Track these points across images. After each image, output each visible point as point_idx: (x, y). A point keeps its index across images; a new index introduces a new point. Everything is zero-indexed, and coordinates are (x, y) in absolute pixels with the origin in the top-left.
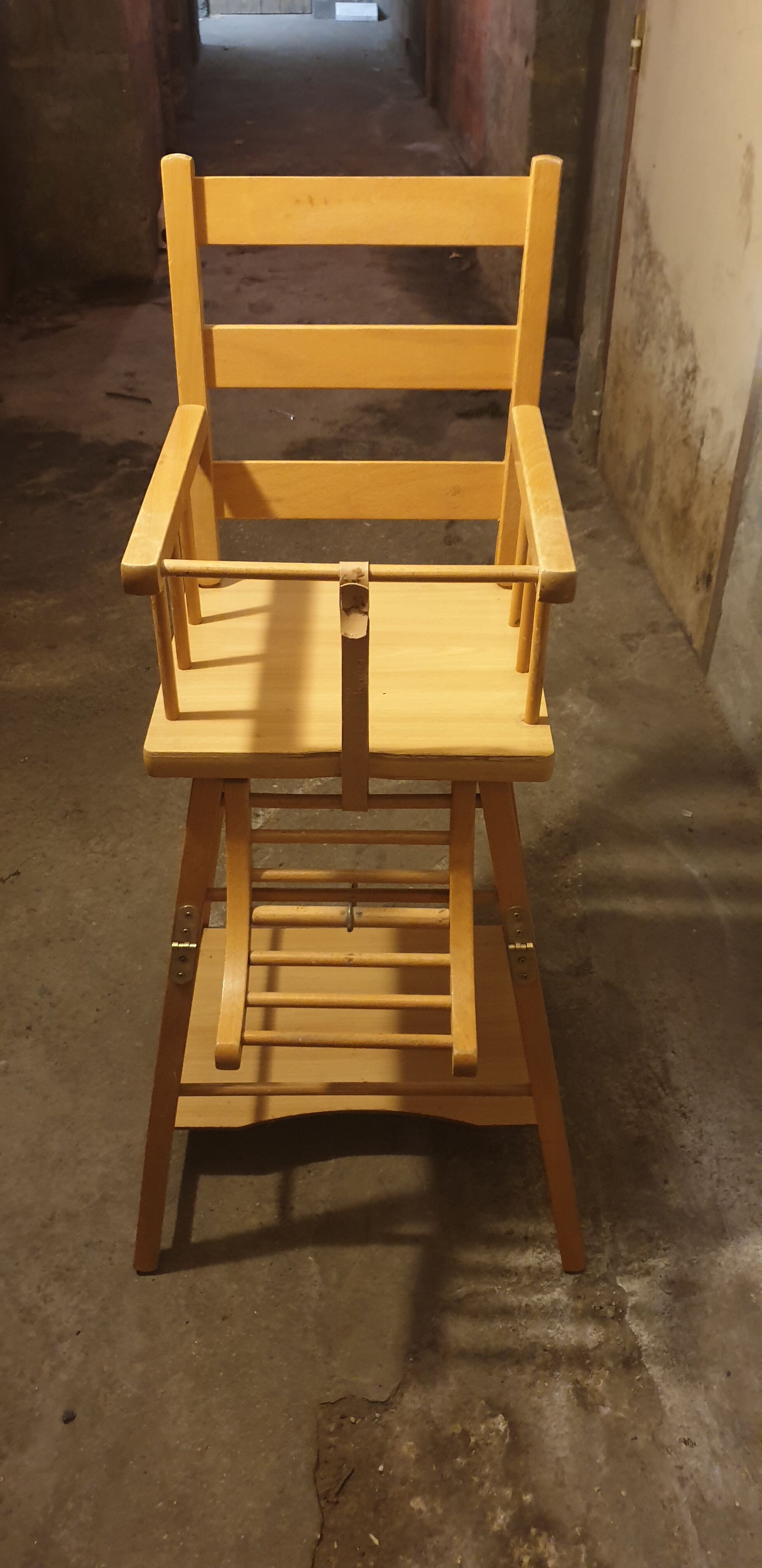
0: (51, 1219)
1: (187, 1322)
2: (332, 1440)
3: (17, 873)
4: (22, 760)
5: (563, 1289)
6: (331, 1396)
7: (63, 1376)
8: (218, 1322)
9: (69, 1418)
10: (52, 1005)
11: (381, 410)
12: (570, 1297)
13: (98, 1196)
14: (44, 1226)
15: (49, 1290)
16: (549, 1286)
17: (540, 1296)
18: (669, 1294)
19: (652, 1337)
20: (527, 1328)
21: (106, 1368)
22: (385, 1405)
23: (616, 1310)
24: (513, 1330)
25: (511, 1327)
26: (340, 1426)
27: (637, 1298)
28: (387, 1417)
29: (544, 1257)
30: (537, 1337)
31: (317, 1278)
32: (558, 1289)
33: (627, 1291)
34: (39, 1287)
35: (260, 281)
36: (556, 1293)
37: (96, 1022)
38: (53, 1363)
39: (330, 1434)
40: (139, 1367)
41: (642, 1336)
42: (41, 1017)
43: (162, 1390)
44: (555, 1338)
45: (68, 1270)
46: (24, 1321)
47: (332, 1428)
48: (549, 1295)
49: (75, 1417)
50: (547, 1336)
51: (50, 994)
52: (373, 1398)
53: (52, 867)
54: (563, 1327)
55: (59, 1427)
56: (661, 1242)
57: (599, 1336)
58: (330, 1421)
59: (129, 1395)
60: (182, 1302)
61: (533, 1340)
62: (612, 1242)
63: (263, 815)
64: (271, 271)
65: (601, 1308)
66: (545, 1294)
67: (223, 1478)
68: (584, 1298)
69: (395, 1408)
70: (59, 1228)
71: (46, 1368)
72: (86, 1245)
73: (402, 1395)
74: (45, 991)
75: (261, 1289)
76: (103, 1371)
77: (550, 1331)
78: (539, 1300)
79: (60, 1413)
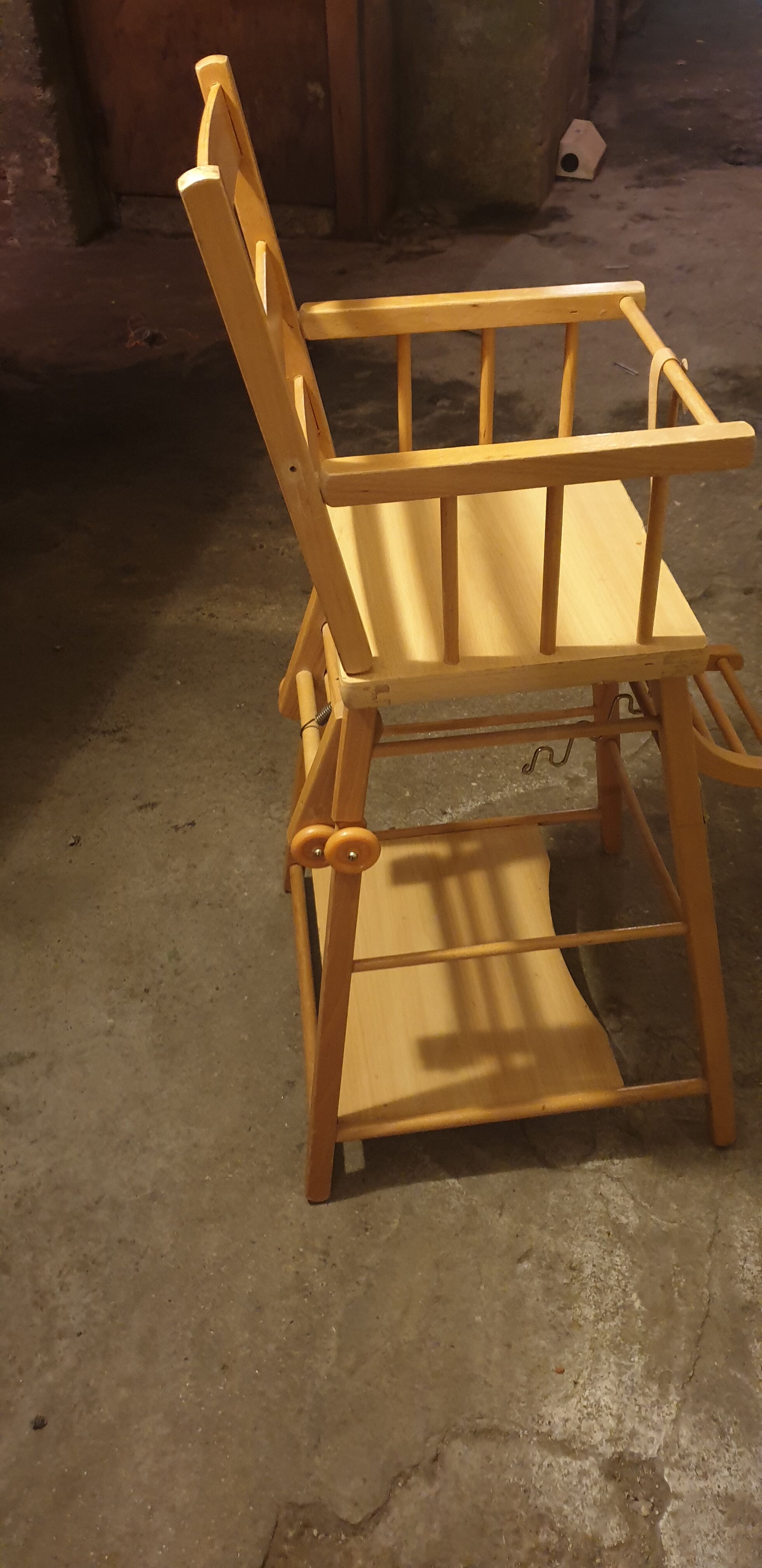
0: (97, 1203)
1: (186, 1359)
2: (286, 1548)
3: (193, 824)
4: (238, 706)
5: (597, 1460)
6: (301, 1497)
7: (49, 1377)
8: (216, 1370)
9: (39, 1425)
10: (177, 973)
11: (737, 377)
12: (602, 1474)
13: (149, 1191)
14: (88, 1208)
15: (69, 1279)
16: (582, 1451)
17: (568, 1459)
18: (723, 1512)
19: (684, 1559)
20: (541, 1493)
21: (92, 1382)
22: (356, 1529)
23: (652, 1509)
24: (525, 1491)
25: (522, 1486)
26: (301, 1534)
27: (681, 1503)
28: (352, 1542)
29: (588, 1414)
30: (548, 1509)
31: (333, 1354)
32: (592, 1459)
33: (671, 1491)
34: (61, 1272)
35: (651, 219)
36: (588, 1463)
37: (211, 1001)
38: (46, 1359)
39: (286, 1540)
40: (123, 1393)
41: (672, 1554)
42: (161, 982)
43: (136, 1427)
44: (569, 1518)
45: (93, 1263)
46: (36, 1304)
47: (291, 1534)
48: (579, 1463)
49: (45, 1425)
50: (560, 1510)
51: (179, 959)
52: (344, 1515)
53: (226, 825)
54: (583, 1507)
55: (27, 1431)
56: (733, 1443)
57: (621, 1536)
58: (291, 1526)
59: (104, 1421)
60: (190, 1335)
61: (543, 1511)
62: (675, 1421)
63: (450, 814)
64: (667, 209)
65: (636, 1499)
66: (575, 1458)
67: (161, 1549)
68: (620, 1480)
69: (365, 1536)
70: (102, 1215)
71: (37, 1362)
72: (120, 1241)
73: (377, 1523)
74: (175, 956)
75: (272, 1347)
76: (88, 1385)
77: (565, 1507)
78: (565, 1463)
79: (32, 1415)
